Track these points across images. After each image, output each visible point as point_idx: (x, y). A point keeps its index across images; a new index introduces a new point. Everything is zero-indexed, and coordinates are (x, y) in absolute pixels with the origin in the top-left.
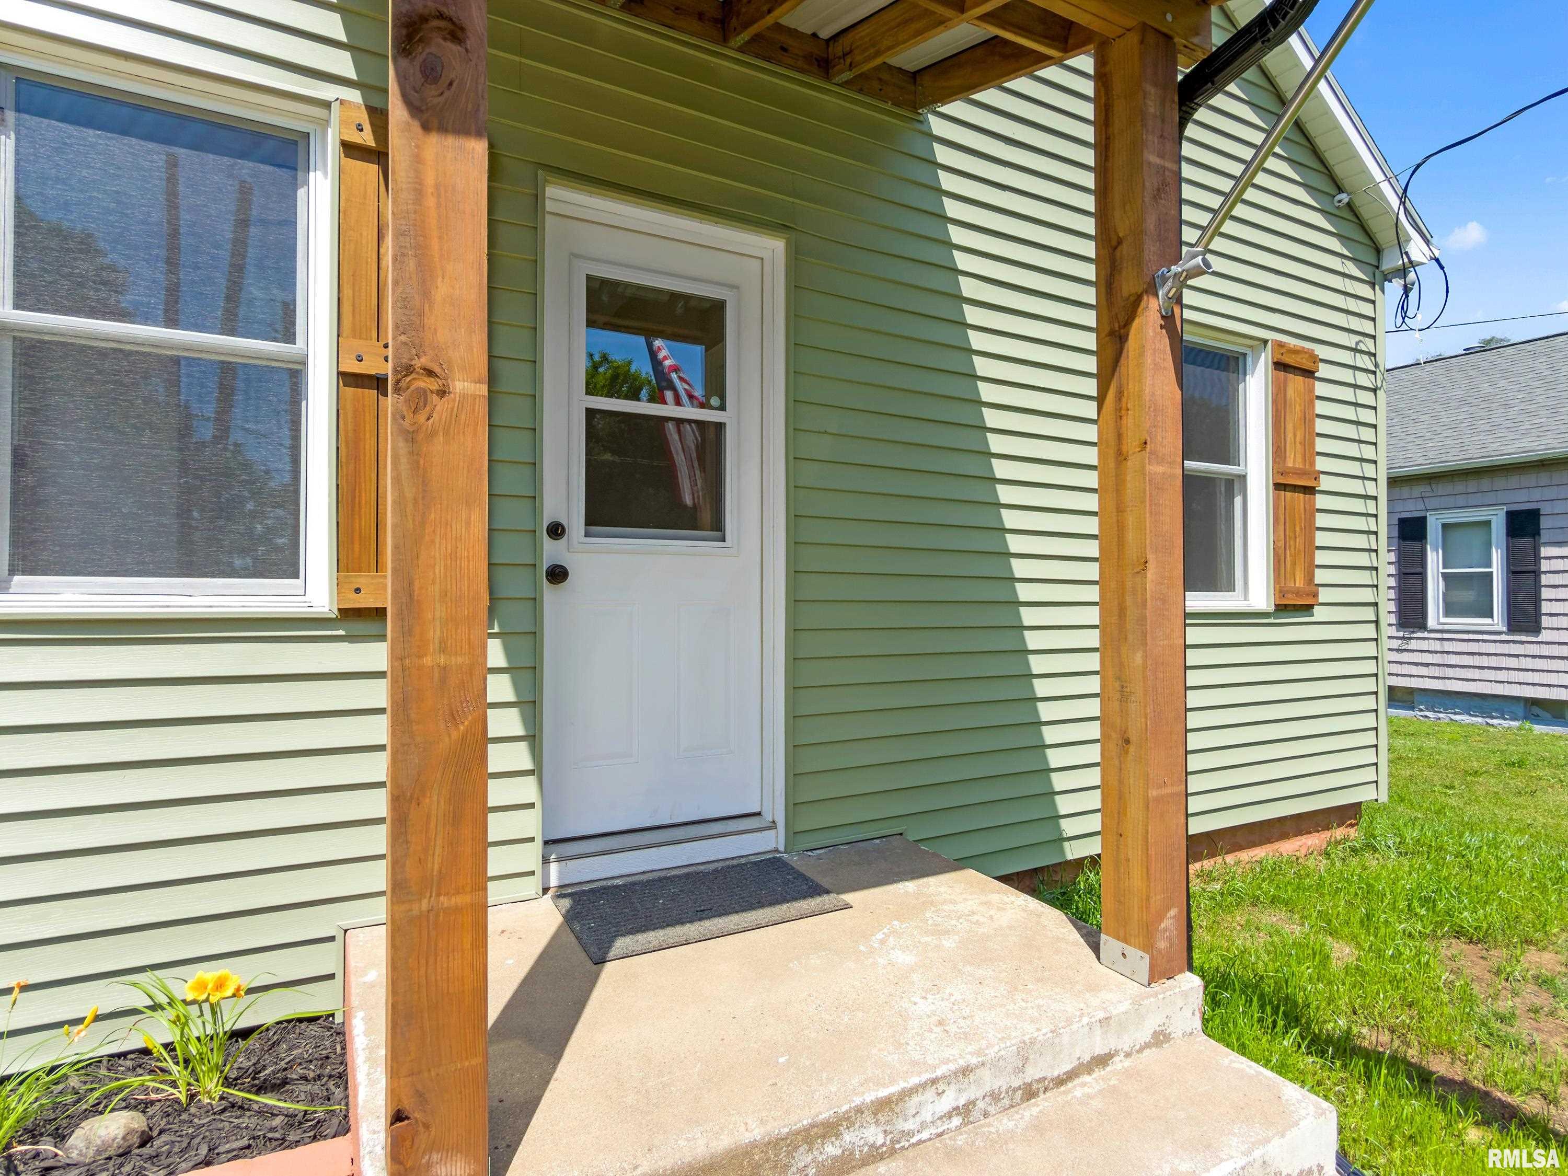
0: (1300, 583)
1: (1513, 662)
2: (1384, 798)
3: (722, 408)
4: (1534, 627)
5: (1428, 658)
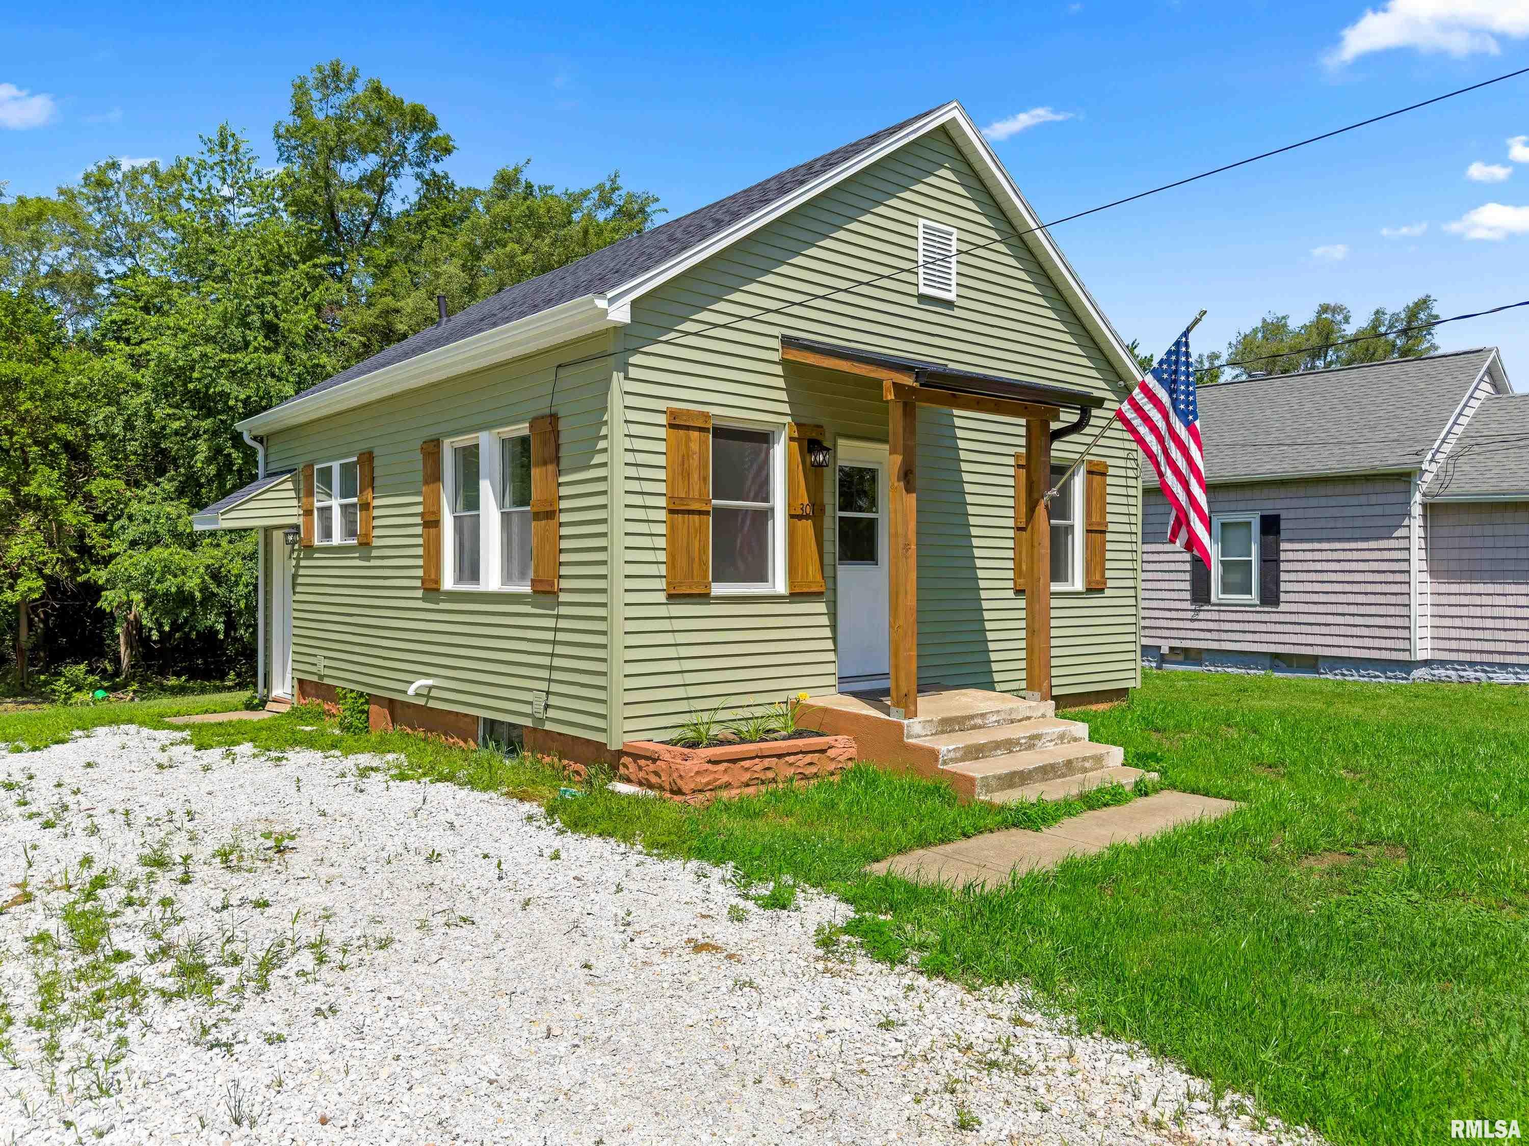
0: (1098, 577)
1: (1263, 627)
2: (1139, 687)
3: (877, 512)
4: (1276, 602)
5: (1211, 626)
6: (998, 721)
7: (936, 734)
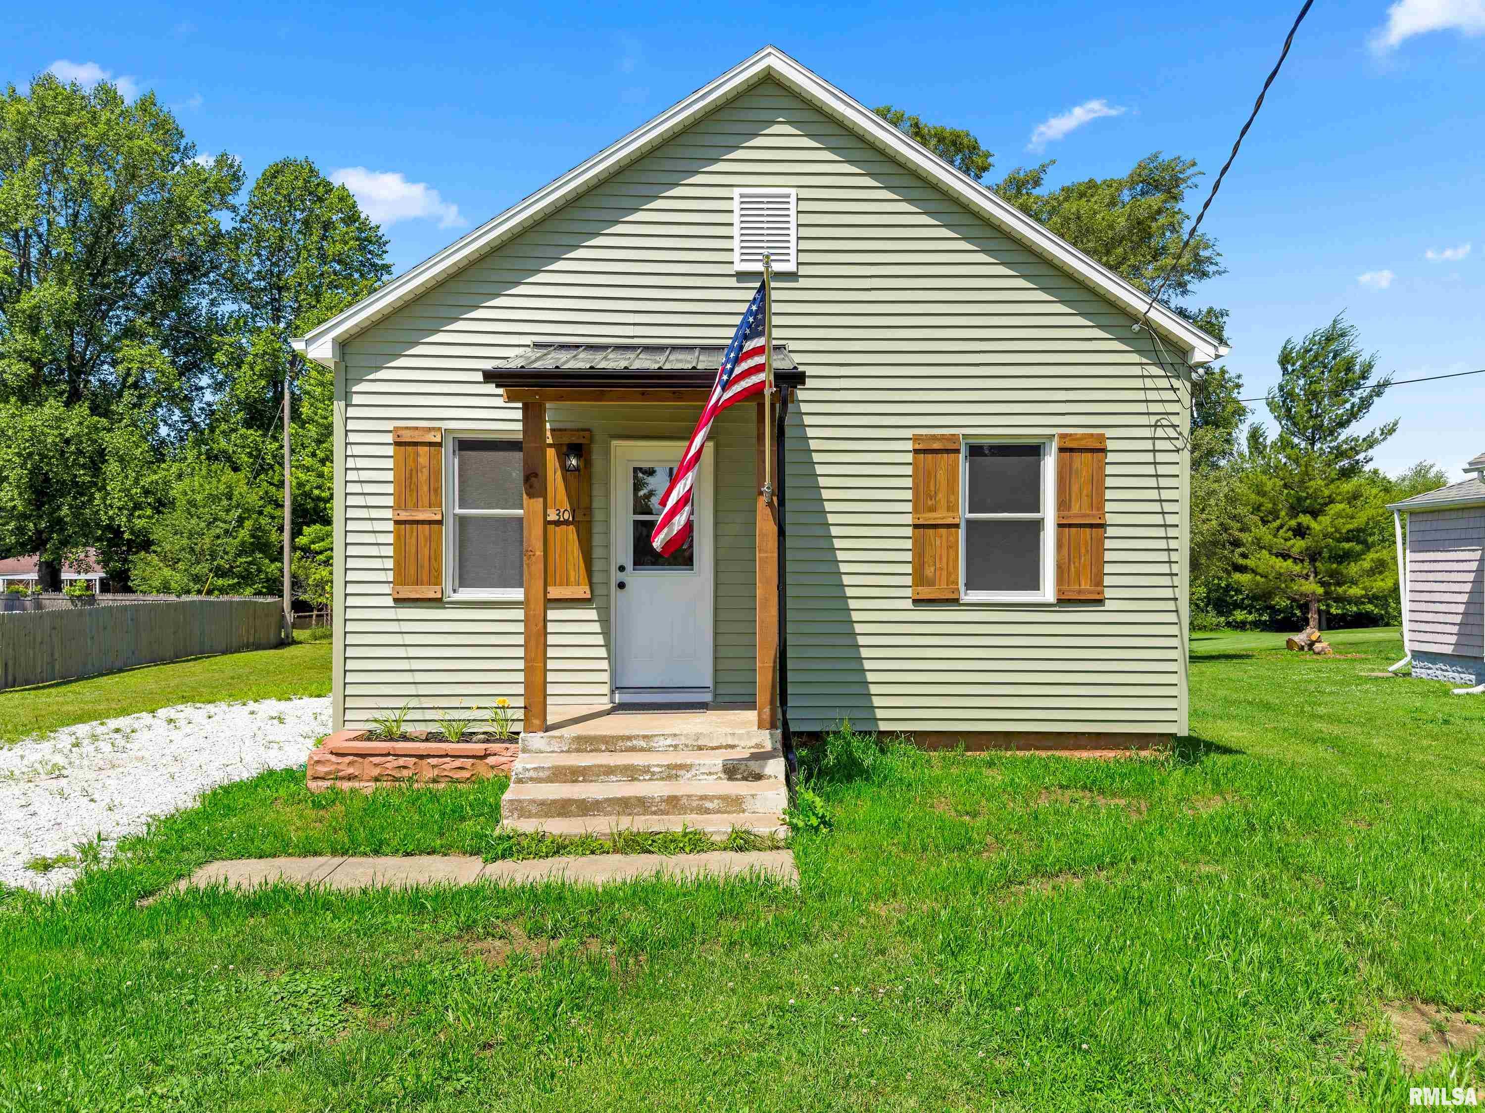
0: (1085, 585)
6: (676, 746)
7: (568, 751)
